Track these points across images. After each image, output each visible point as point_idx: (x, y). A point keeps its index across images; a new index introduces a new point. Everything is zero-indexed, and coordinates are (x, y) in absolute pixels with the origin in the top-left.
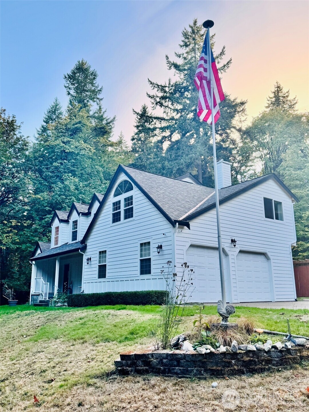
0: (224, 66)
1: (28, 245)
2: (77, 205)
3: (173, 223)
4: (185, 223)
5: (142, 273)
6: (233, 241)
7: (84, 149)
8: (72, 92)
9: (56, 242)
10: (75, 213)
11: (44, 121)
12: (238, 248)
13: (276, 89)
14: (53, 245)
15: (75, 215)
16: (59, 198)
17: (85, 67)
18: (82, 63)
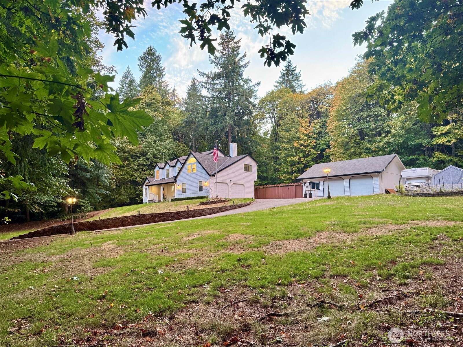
0: (246, 64)
1: (128, 176)
2: (169, 162)
3: (210, 176)
4: (214, 175)
5: (200, 191)
6: (230, 180)
7: (157, 117)
8: (144, 69)
9: (157, 177)
10: (167, 165)
11: (120, 84)
12: (232, 182)
13: (288, 64)
14: (156, 179)
15: (167, 166)
16: (145, 149)
17: (153, 51)
18: (151, 48)
